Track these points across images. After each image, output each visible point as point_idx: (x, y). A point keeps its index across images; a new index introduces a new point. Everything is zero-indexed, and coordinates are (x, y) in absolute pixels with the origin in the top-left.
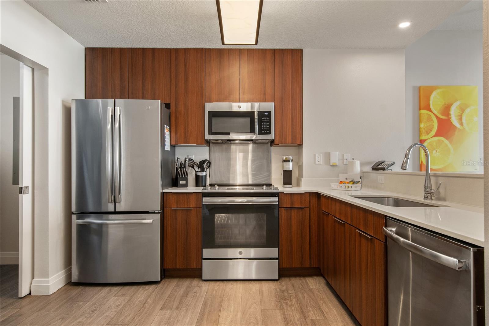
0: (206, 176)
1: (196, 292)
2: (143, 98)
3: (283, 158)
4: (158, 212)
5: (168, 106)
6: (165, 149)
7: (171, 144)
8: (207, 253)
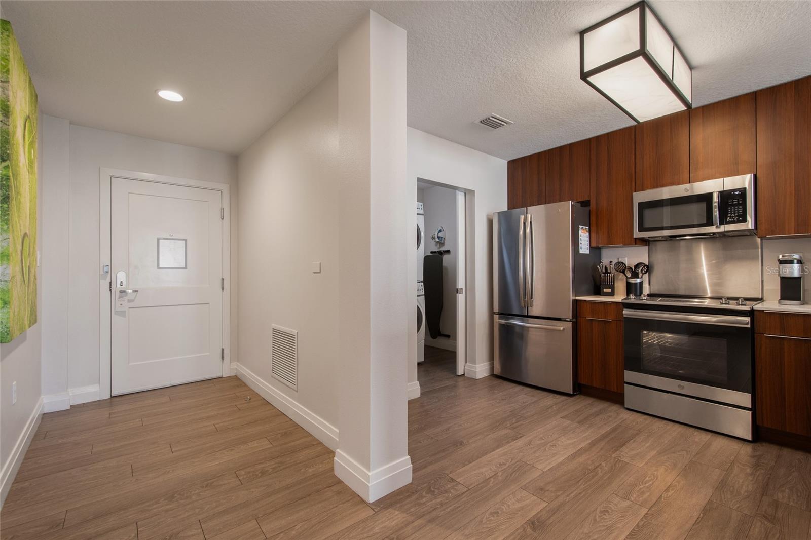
0: (641, 283)
1: (610, 417)
2: (560, 201)
3: (778, 257)
4: (569, 320)
5: (585, 204)
6: (580, 252)
7: (592, 246)
8: (629, 376)
